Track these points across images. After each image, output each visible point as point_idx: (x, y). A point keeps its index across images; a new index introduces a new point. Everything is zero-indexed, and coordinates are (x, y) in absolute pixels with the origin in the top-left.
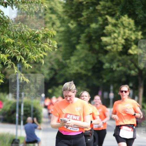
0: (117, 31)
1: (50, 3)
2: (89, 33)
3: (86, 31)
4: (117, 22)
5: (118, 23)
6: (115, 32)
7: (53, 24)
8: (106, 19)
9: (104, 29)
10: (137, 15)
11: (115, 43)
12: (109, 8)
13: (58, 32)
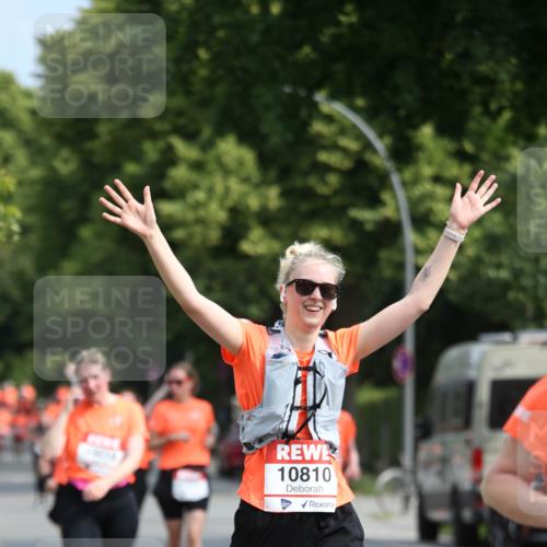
0: (204, 184)
4: (202, 156)
5: (207, 161)
7: (7, 160)
8: (170, 148)
9: (163, 176)
11: (198, 221)
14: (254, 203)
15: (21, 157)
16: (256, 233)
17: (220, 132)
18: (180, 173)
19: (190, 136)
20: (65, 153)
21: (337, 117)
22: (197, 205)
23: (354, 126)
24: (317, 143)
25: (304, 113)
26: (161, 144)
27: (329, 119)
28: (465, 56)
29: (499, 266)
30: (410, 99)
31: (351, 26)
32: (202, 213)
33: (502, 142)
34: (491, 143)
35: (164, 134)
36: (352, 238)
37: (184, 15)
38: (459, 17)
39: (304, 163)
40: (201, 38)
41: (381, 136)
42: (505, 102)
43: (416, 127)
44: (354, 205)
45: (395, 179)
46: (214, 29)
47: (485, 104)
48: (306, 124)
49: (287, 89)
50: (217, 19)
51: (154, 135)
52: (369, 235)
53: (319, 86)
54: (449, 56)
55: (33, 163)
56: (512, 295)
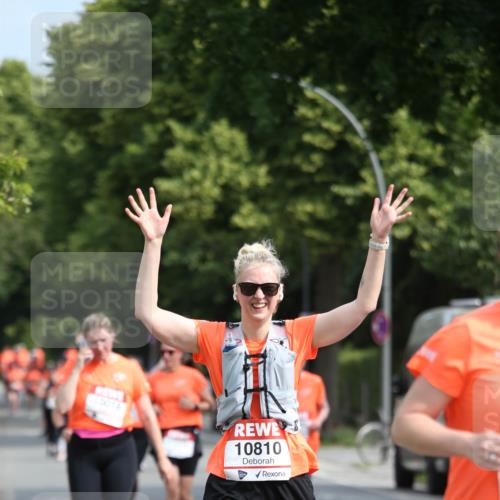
0: (199, 163)
1: (8, 84)
2: (120, 167)
3: (113, 161)
4: (197, 138)
5: (202, 142)
6: (192, 166)
7: (19, 142)
8: (168, 130)
9: (161, 156)
10: (254, 120)
11: (193, 197)
12: (176, 99)
13: (31, 164)
14: (244, 180)
15: (32, 140)
16: (247, 208)
17: (214, 116)
18: (177, 153)
19: (186, 120)
20: (72, 135)
21: (321, 101)
22: (193, 183)
23: (336, 110)
24: (302, 126)
25: (290, 99)
26: (160, 127)
27: (313, 103)
28: (437, 45)
29: (469, 238)
30: (387, 84)
31: (333, 18)
32: (197, 189)
33: (471, 124)
34: (461, 125)
35: (163, 118)
36: (334, 212)
37: (181, 9)
38: (431, 10)
39: (291, 144)
40: (196, 30)
41: (360, 119)
42: (474, 88)
43: (392, 111)
44: (337, 183)
45: (373, 157)
46: (209, 22)
47: (456, 90)
48: (292, 108)
49: (275, 76)
50: (210, 13)
51: (153, 119)
52: (350, 208)
53: (304, 74)
54: (422, 46)
55: (43, 144)
56: (480, 264)
